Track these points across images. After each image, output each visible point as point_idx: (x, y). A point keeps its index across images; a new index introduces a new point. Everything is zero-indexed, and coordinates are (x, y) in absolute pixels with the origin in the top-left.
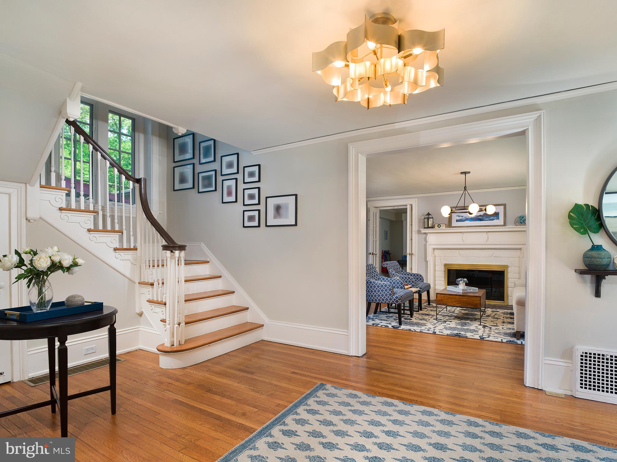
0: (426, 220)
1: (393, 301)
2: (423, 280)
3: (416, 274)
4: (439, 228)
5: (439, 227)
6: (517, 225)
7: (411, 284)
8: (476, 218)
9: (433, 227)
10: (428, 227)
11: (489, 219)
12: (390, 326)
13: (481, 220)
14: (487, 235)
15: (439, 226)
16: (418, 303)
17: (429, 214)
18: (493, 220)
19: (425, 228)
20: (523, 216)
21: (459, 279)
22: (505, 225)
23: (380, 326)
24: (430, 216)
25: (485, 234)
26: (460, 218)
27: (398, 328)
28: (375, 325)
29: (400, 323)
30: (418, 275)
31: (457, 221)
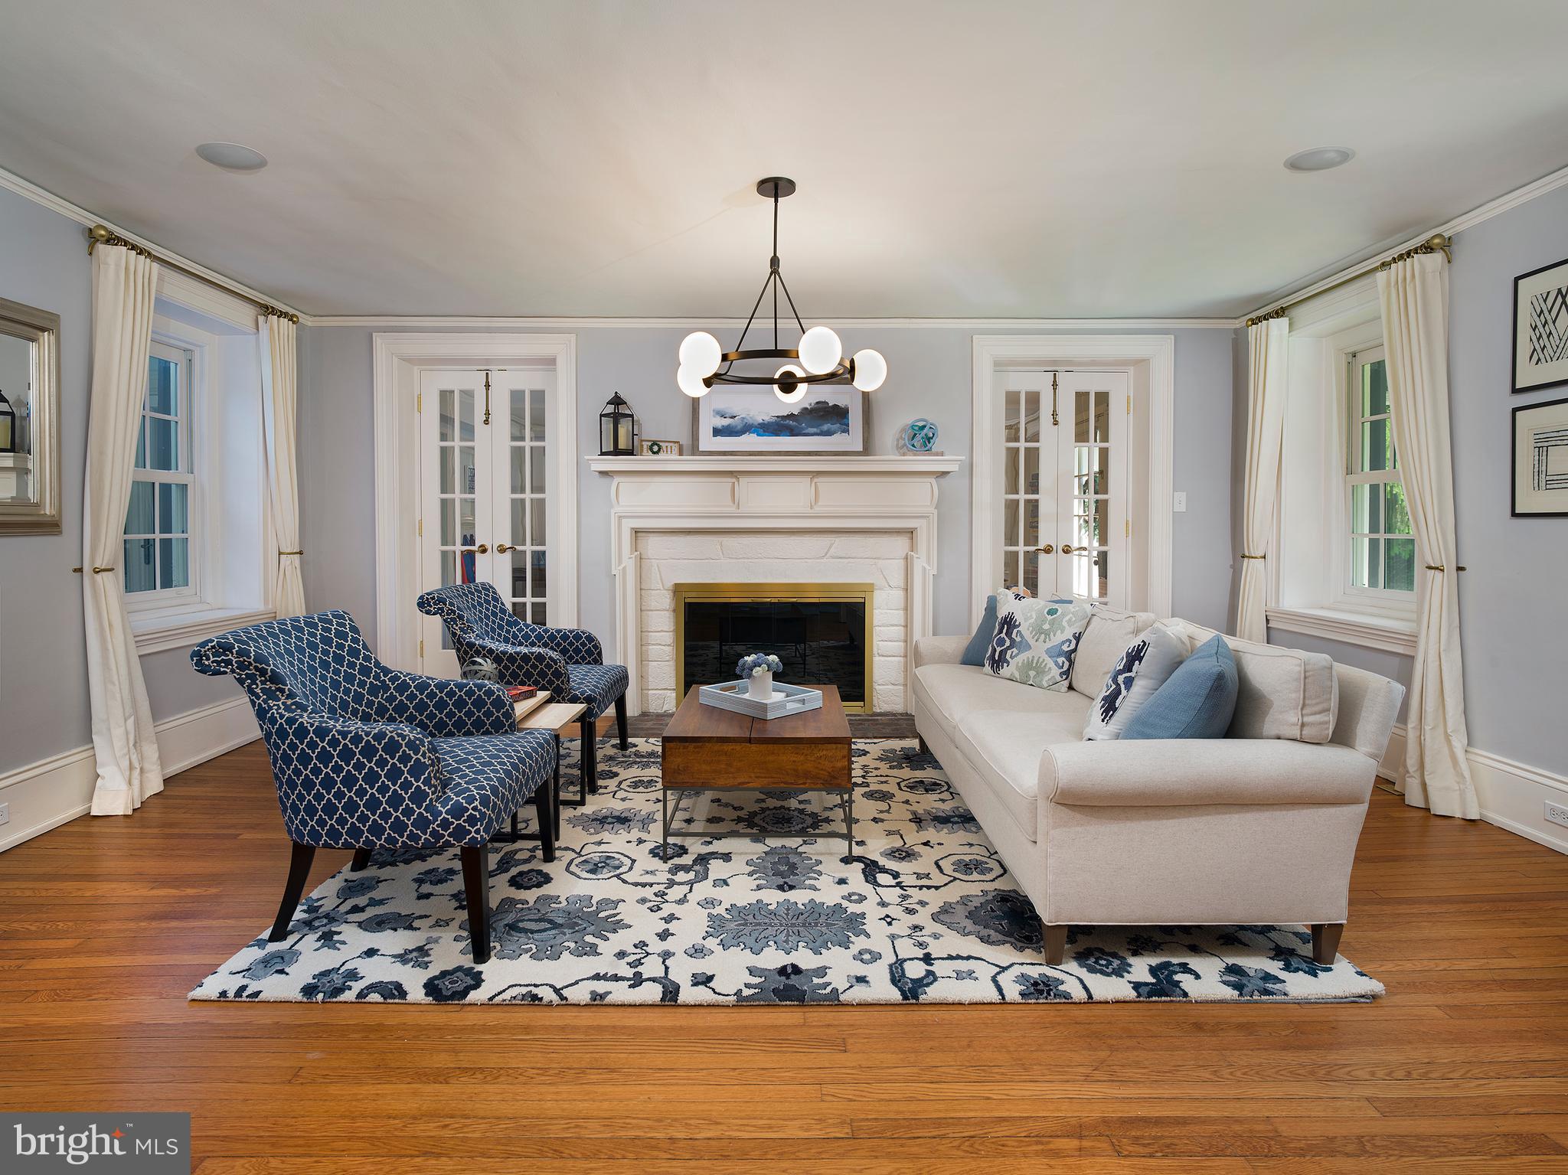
0: (608, 424)
1: (434, 833)
2: (600, 654)
3: (571, 632)
4: (656, 457)
5: (654, 453)
6: (904, 455)
7: (551, 682)
8: (776, 424)
9: (630, 452)
10: (617, 452)
11: (818, 431)
12: (414, 982)
13: (793, 432)
14: (813, 484)
15: (656, 448)
16: (579, 742)
17: (617, 401)
18: (829, 433)
19: (602, 454)
20: (921, 424)
21: (749, 659)
22: (867, 450)
23: (349, 996)
24: (623, 410)
25: (807, 480)
26: (726, 422)
27: (464, 993)
28: (320, 996)
29: (481, 953)
30: (577, 637)
31: (717, 432)
